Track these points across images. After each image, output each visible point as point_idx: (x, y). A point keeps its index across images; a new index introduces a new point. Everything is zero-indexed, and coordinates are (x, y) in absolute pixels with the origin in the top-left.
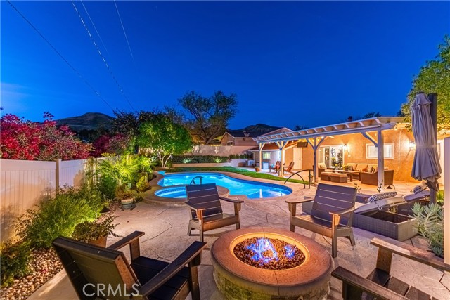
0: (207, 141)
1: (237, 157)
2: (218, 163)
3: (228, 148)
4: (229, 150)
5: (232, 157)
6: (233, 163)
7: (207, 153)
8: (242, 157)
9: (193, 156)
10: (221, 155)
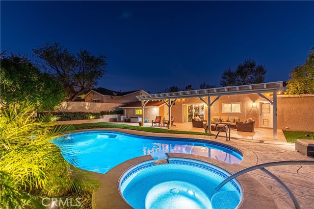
0: (73, 98)
1: (108, 113)
2: (92, 120)
3: (99, 105)
4: (99, 107)
5: (103, 113)
6: (105, 119)
7: (76, 110)
8: (111, 113)
9: (61, 113)
10: (92, 111)
